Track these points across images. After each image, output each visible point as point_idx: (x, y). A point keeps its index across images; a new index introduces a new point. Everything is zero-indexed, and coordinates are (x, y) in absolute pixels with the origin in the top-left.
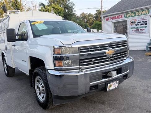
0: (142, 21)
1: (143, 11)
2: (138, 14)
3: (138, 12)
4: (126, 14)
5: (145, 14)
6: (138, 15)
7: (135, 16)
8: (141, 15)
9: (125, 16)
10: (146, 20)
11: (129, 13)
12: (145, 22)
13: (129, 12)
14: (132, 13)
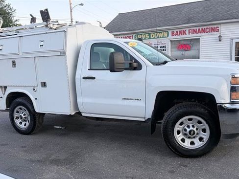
0: (159, 46)
1: (160, 33)
2: (154, 36)
3: (154, 33)
4: (137, 35)
5: (163, 37)
6: (154, 38)
7: (150, 38)
8: (158, 37)
9: (135, 38)
10: (164, 45)
11: (141, 35)
12: (164, 47)
13: (141, 33)
14: (145, 34)
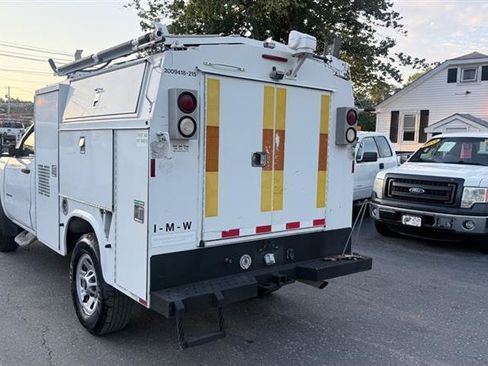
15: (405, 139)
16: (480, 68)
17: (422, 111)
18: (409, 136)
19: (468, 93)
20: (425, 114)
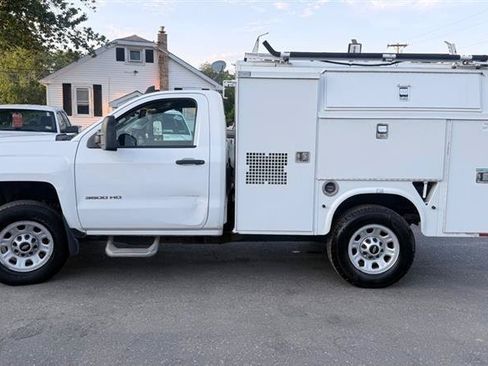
15: (79, 112)
16: (144, 52)
17: (95, 86)
18: (83, 110)
19: (136, 72)
20: (97, 89)
